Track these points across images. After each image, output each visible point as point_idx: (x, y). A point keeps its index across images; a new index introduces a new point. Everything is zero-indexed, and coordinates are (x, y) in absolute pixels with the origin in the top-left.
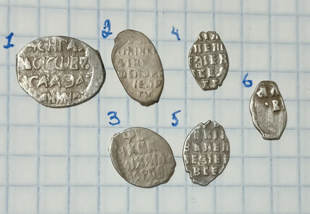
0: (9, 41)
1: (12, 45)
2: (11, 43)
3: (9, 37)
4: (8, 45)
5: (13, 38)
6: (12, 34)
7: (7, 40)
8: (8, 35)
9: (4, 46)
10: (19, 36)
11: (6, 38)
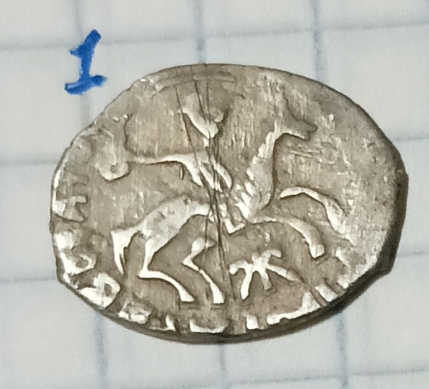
0: (86, 64)
1: (98, 80)
2: (93, 71)
3: (84, 51)
4: (80, 80)
5: (98, 50)
6: (94, 37)
7: (76, 61)
8: (79, 41)
9: (67, 85)
10: (120, 41)
11: (72, 52)
